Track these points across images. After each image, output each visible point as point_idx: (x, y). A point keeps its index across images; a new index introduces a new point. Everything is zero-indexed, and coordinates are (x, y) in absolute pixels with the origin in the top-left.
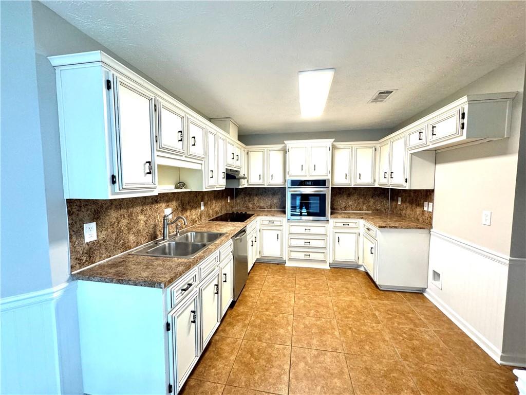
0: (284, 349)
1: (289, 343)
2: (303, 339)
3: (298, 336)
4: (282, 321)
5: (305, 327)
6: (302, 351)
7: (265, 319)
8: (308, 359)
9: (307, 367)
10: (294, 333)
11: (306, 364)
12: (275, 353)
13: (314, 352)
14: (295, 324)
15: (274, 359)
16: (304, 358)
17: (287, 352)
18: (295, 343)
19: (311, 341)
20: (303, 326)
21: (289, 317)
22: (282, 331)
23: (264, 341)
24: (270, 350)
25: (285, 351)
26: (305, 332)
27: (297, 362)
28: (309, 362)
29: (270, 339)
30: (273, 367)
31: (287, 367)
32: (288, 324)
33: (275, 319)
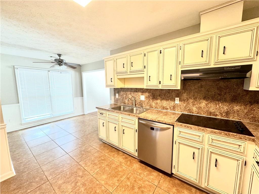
0: (94, 172)
1: (94, 175)
2: (90, 184)
3: (94, 183)
4: (111, 182)
5: (96, 192)
6: (85, 178)
7: (119, 173)
8: (79, 178)
9: (78, 175)
10: (98, 182)
11: (79, 176)
12: (96, 167)
13: (79, 184)
14: (103, 188)
15: (93, 166)
16: (82, 177)
17: (91, 172)
18: (92, 179)
19: (85, 188)
20: (97, 192)
21: (111, 188)
22: (104, 177)
23: (105, 166)
24: (99, 166)
25: (93, 172)
26: (92, 190)
27: (84, 173)
28: (78, 178)
29: (104, 169)
30: (91, 164)
31: (86, 168)
32: (106, 184)
33: (116, 179)
